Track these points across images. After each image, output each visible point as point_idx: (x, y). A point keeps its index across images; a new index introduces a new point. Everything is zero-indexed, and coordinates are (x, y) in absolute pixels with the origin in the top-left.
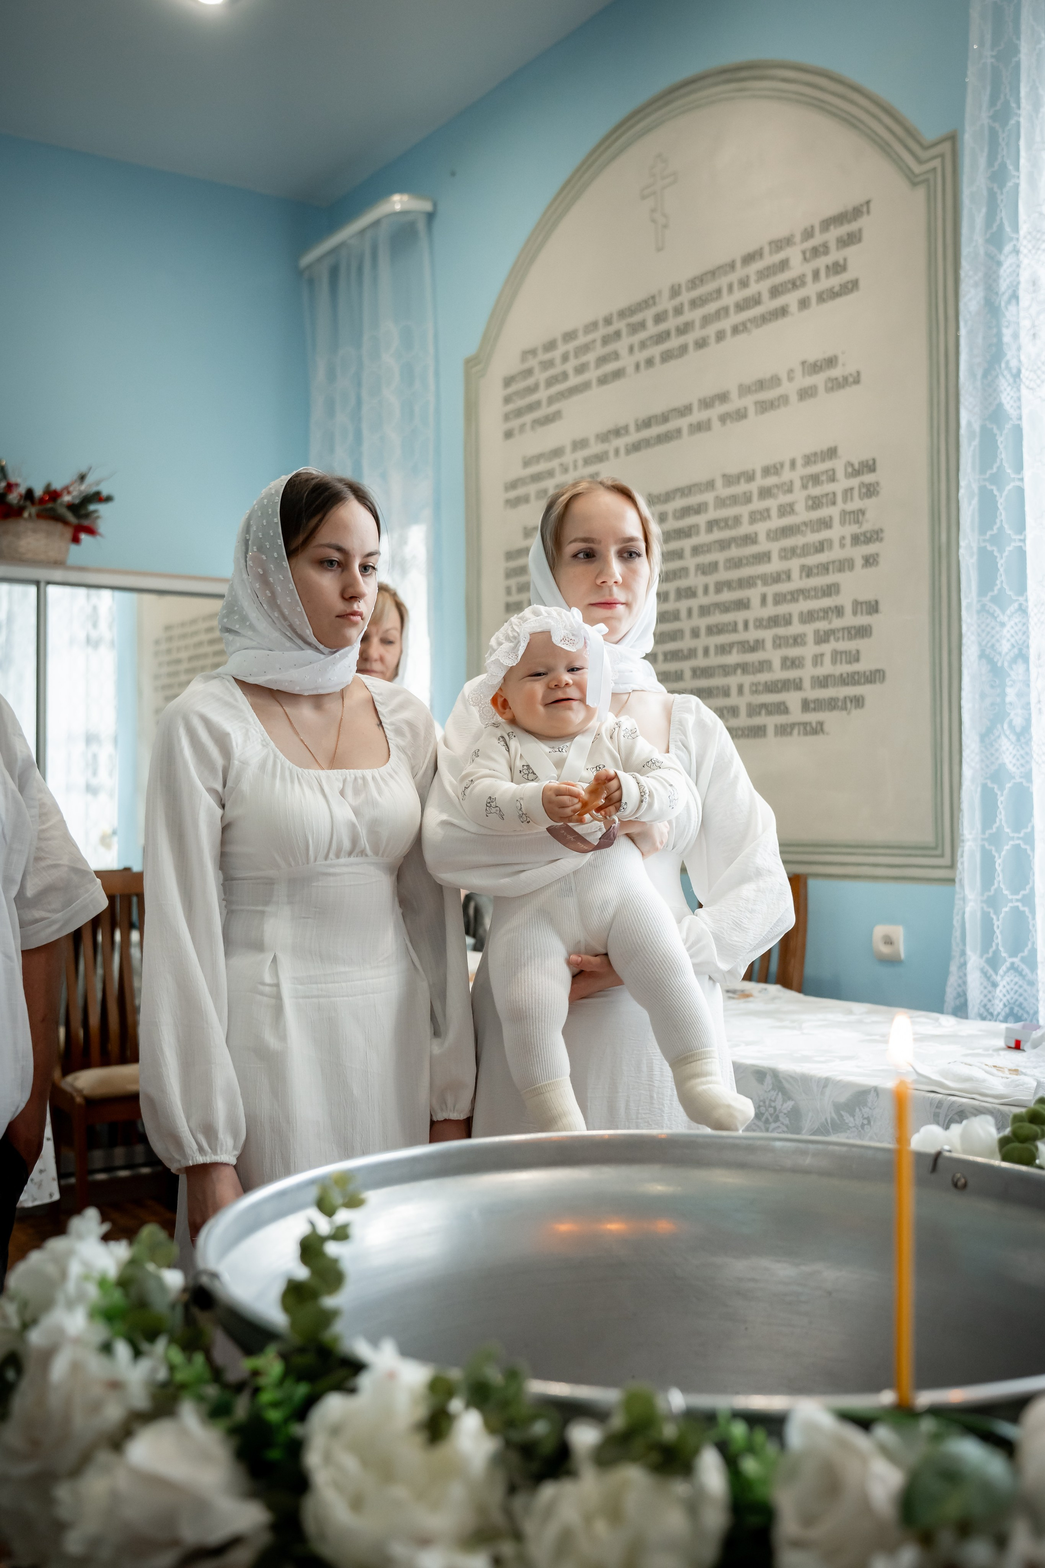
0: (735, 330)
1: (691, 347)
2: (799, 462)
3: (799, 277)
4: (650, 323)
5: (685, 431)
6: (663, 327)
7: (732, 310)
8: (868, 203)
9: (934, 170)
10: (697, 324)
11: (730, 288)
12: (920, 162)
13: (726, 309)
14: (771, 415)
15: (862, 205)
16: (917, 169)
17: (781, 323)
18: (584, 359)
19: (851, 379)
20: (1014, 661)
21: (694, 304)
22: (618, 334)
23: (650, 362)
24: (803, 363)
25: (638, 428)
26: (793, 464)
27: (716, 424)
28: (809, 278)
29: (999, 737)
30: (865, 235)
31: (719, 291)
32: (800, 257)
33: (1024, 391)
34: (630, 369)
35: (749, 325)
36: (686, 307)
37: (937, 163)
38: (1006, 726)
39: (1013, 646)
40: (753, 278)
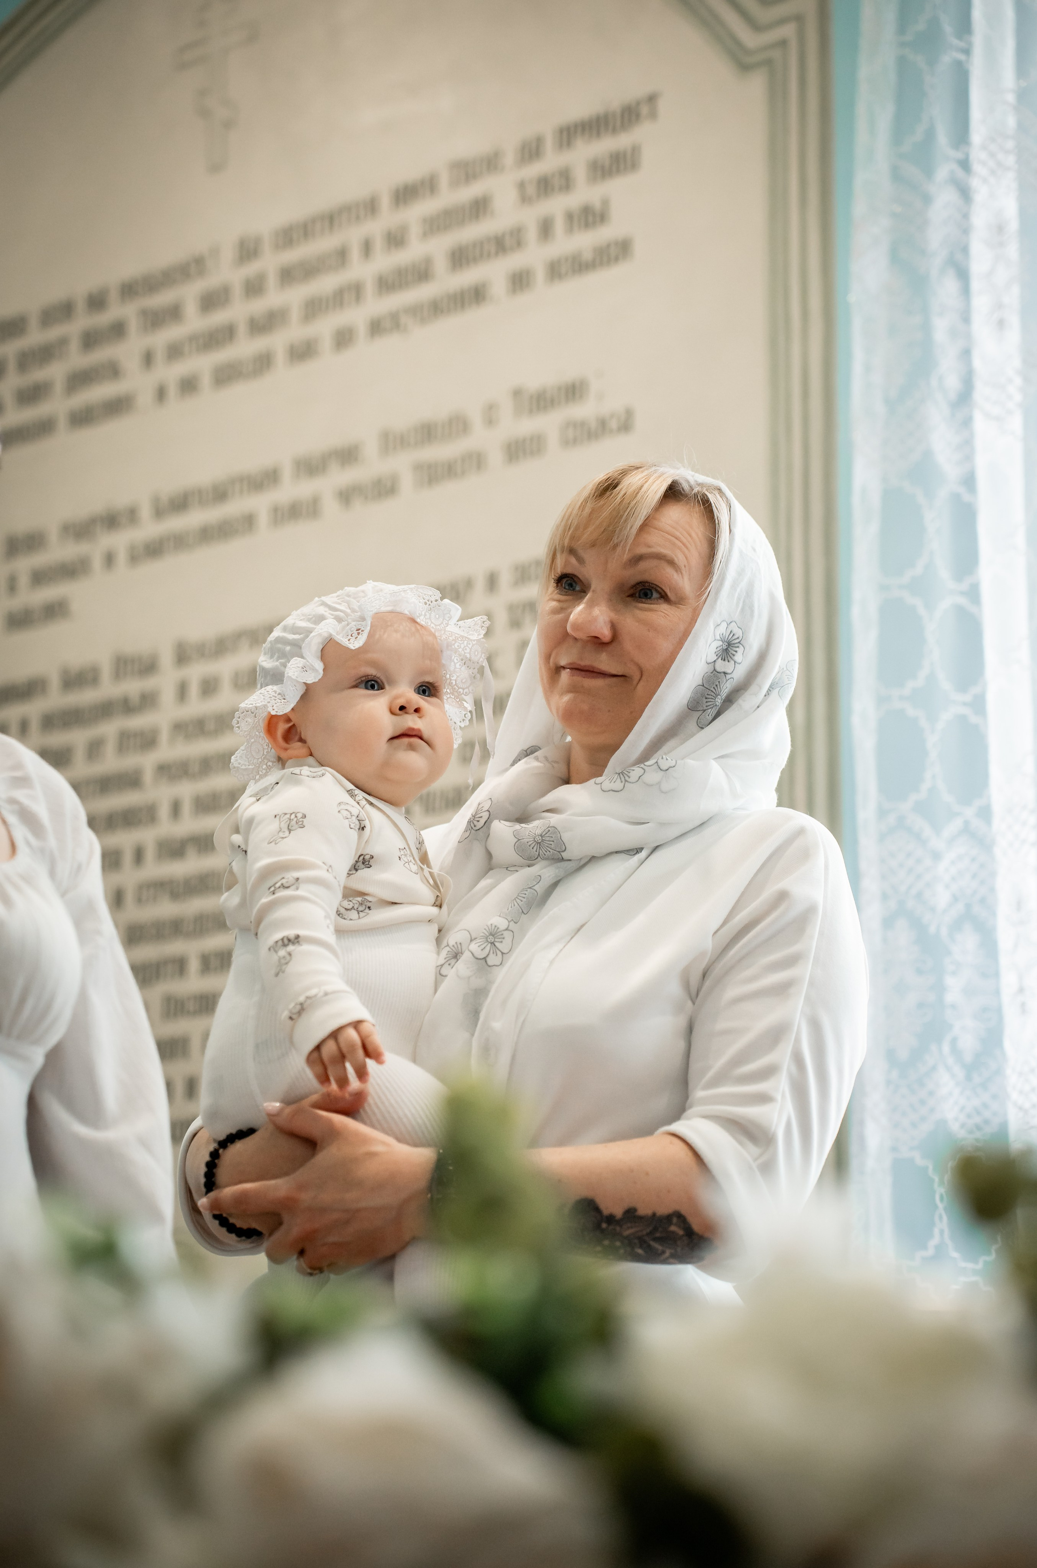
0: (376, 328)
1: (280, 357)
2: (505, 578)
3: (511, 233)
4: (191, 309)
5: (263, 519)
6: (219, 318)
7: (370, 289)
8: (652, 99)
9: (783, 44)
10: (295, 315)
11: (367, 248)
12: (756, 27)
13: (356, 290)
14: (449, 489)
15: (638, 103)
16: (749, 39)
17: (473, 316)
18: (39, 375)
19: (614, 424)
20: (957, 926)
21: (287, 276)
22: (118, 330)
23: (189, 386)
24: (517, 393)
25: (159, 512)
26: (492, 582)
27: (330, 506)
28: (532, 234)
29: (934, 1068)
30: (647, 157)
31: (342, 255)
32: (512, 195)
33: (980, 424)
34: (145, 398)
35: (404, 319)
36: (272, 280)
37: (788, 31)
38: (946, 1048)
39: (955, 899)
40: (415, 231)
